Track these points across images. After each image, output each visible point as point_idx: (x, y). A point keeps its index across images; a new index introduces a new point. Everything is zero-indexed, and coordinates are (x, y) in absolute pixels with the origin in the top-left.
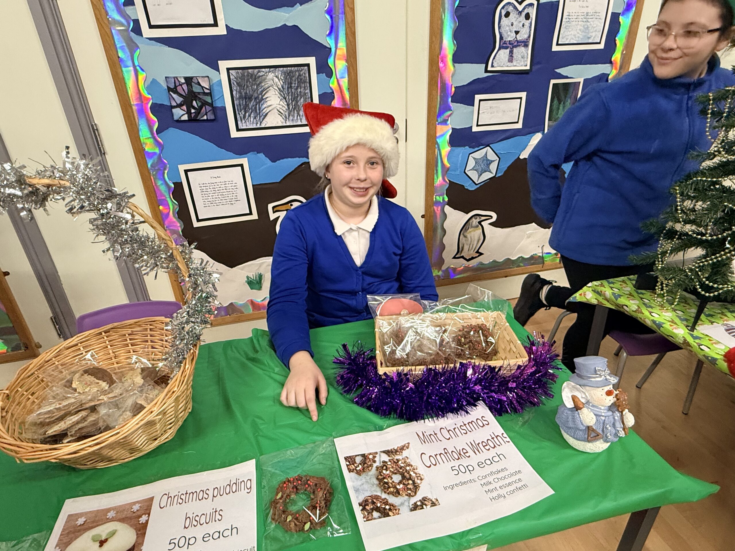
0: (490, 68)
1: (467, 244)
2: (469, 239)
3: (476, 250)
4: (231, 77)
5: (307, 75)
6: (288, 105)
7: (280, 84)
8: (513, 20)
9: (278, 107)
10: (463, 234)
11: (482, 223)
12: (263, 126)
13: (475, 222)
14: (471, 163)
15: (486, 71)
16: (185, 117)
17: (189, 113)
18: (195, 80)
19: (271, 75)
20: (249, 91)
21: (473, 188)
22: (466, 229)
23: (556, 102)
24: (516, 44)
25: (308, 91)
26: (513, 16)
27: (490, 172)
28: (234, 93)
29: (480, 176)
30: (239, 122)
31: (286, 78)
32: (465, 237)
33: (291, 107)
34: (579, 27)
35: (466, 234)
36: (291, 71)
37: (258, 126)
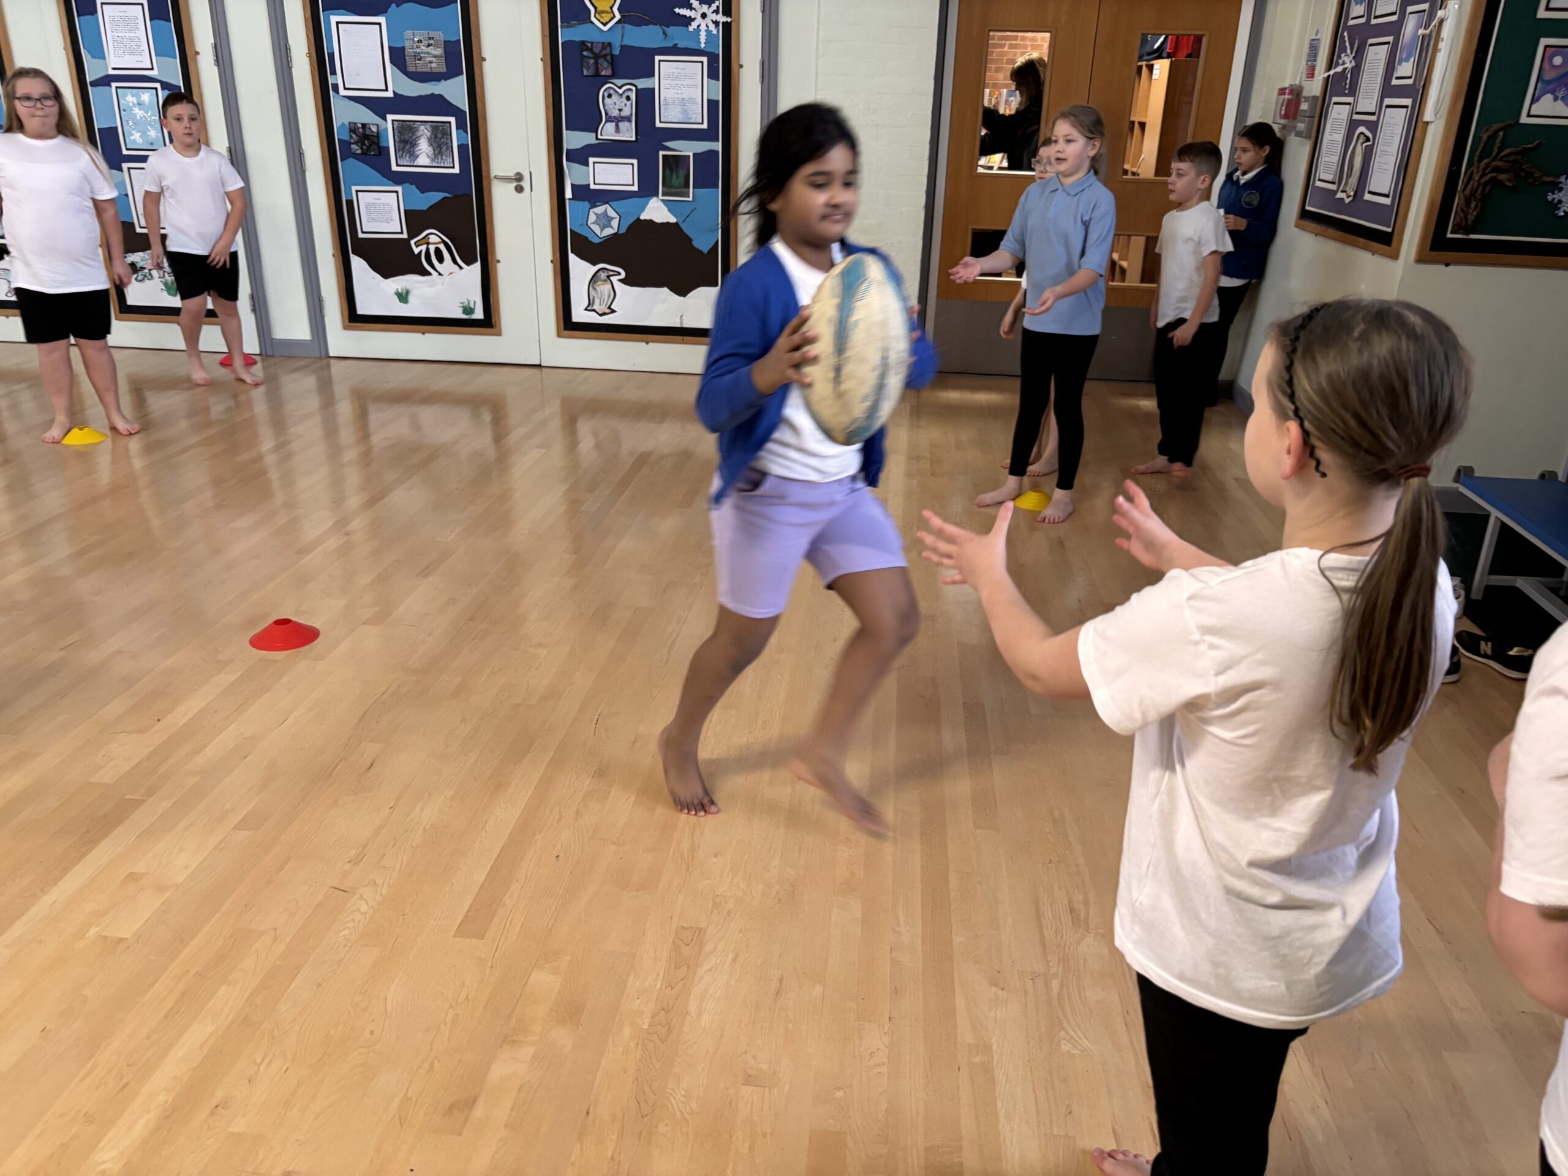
0: (599, 137)
1: (598, 298)
2: (599, 292)
3: (607, 306)
4: (395, 126)
5: (449, 129)
6: (434, 150)
7: (429, 134)
8: (615, 101)
9: (427, 151)
10: (592, 286)
11: (611, 278)
12: (415, 164)
13: (603, 275)
14: (592, 218)
15: (597, 138)
16: (359, 152)
17: (362, 148)
18: (368, 126)
19: (422, 128)
20: (406, 137)
21: (596, 240)
22: (594, 281)
23: (668, 171)
24: (620, 119)
25: (449, 141)
26: (615, 98)
27: (612, 227)
28: (396, 137)
29: (602, 230)
30: (398, 160)
31: (433, 131)
32: (595, 289)
33: (436, 152)
34: (677, 110)
35: (595, 286)
36: (437, 126)
37: (412, 164)
